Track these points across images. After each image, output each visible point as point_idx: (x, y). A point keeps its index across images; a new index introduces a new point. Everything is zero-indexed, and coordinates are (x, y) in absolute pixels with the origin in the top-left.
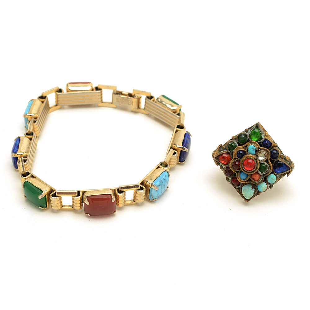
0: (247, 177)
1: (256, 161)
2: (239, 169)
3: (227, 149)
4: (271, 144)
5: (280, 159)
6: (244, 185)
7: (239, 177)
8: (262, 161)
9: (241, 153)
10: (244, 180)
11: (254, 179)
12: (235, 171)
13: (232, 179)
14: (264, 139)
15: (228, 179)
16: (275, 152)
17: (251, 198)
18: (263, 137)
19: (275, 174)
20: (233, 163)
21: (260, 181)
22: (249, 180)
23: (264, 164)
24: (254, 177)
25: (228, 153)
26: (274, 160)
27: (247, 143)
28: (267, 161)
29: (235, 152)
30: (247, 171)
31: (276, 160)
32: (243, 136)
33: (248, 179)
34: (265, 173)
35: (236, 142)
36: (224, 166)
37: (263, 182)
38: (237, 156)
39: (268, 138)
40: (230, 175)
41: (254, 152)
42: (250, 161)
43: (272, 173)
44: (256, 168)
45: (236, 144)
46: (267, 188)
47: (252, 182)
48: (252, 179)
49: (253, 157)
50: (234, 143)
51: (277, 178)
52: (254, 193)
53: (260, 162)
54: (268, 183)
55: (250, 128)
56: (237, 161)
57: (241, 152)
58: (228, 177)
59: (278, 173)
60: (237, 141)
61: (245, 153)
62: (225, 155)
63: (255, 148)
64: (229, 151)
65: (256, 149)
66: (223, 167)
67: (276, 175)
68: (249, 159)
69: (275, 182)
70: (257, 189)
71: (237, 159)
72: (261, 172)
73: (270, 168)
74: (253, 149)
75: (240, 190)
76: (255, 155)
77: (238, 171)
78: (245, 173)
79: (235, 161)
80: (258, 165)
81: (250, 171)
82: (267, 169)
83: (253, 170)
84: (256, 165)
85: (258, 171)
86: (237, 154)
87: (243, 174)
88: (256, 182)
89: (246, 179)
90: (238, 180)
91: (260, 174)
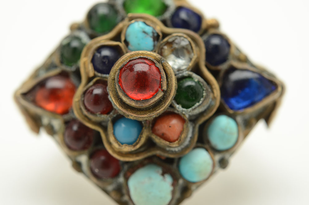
0: (140, 133)
1: (164, 69)
2: (109, 109)
3: (58, 64)
6: (133, 168)
7: (112, 139)
8: (180, 70)
9: (105, 57)
10: (129, 144)
11: (163, 137)
12: (95, 124)
13: (91, 156)
14: (172, 9)
15: (77, 166)
19: (230, 116)
20: (85, 93)
21: (187, 143)
22: (150, 144)
23: (190, 77)
24: (163, 127)
25: (63, 75)
26: (220, 67)
28: (196, 69)
29: (84, 61)
30: (138, 105)
31: (224, 67)
33: (143, 140)
34: (197, 109)
35: (82, 35)
36: (56, 123)
37: (197, 147)
38: (96, 69)
40: (81, 145)
41: (150, 42)
43: (221, 111)
44: (165, 88)
48: (157, 140)
50: (78, 39)
52: (173, 192)
53: (175, 75)
54: (213, 150)
56: (95, 84)
57: (106, 53)
58: (75, 153)
60: (86, 33)
61: (118, 52)
63: (149, 29)
64: (64, 68)
65: (153, 33)
66: (53, 128)
67: (233, 117)
68: (135, 61)
69: (237, 142)
70: (181, 176)
71: (95, 80)
72: (183, 107)
73: (213, 92)
74: (144, 35)
75: (124, 191)
76: (155, 52)
77: (104, 117)
78: (131, 118)
79: (91, 86)
80: (171, 80)
81: (147, 105)
82: (203, 93)
83: (158, 95)
84: (165, 80)
85: (174, 104)
86: (93, 61)
87: (123, 125)
88: (174, 146)
89: (136, 140)
90: (110, 152)
91: (182, 116)
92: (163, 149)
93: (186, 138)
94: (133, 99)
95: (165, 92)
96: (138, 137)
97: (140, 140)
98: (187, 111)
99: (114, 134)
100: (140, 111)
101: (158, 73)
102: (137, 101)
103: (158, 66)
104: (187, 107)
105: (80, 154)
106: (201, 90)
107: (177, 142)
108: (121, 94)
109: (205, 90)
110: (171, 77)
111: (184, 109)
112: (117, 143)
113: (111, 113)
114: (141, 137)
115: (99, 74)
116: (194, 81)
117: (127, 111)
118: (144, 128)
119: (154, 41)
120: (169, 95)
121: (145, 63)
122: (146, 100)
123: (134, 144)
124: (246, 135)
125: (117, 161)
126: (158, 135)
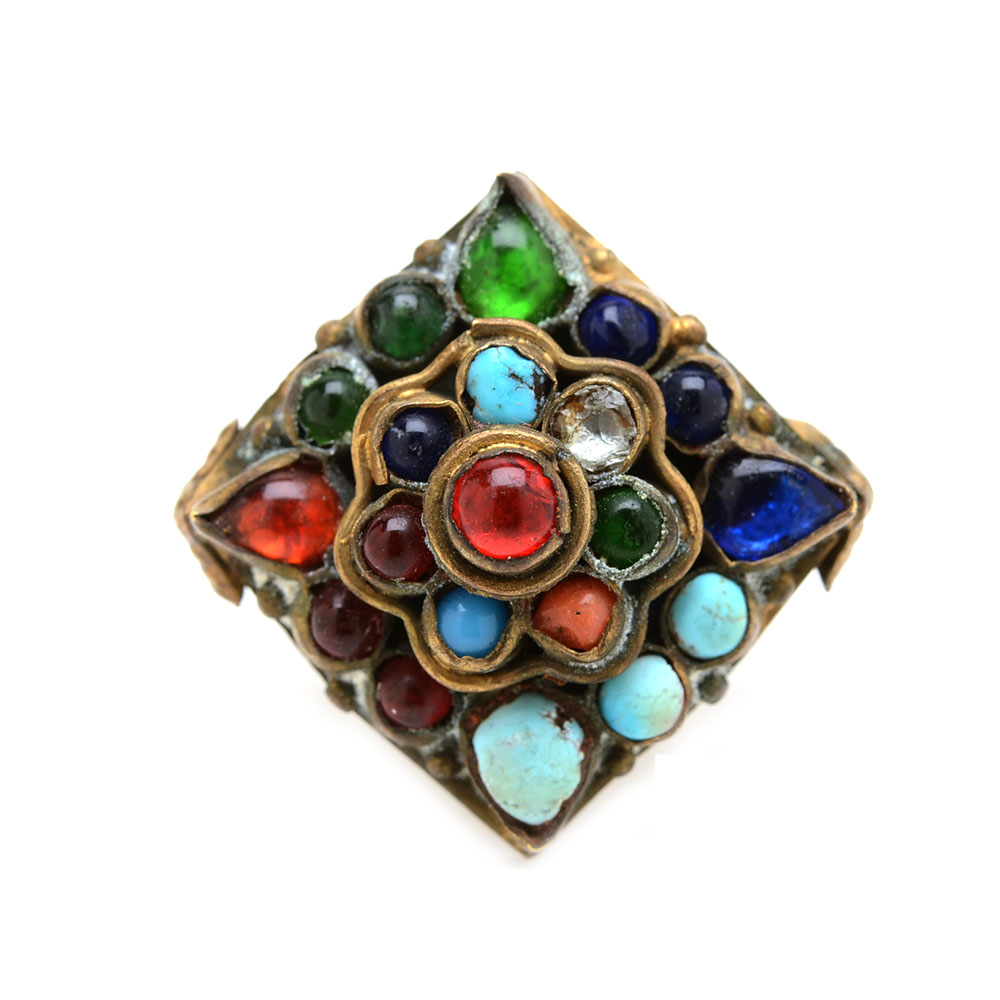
0: (503, 629)
1: (563, 475)
2: (426, 568)
3: (292, 436)
4: (652, 321)
5: (745, 435)
6: (485, 706)
7: (433, 642)
8: (602, 469)
9: (416, 437)
10: (477, 656)
11: (562, 636)
12: (391, 600)
13: (378, 675)
14: (583, 297)
15: (343, 694)
16: (693, 383)
17: (569, 809)
18: (575, 277)
19: (727, 574)
20: (365, 528)
21: (619, 648)
22: (528, 651)
23: (627, 488)
24: (561, 615)
25: (305, 467)
26: (703, 451)
27: (453, 347)
28: (644, 466)
29: (362, 441)
30: (501, 570)
31: (714, 449)
32: (404, 300)
33: (511, 645)
34: (645, 565)
35: (353, 363)
36: (289, 588)
37: (646, 653)
38: (391, 466)
39: (615, 279)
40: (354, 648)
41: (525, 402)
42: (506, 477)
43: (707, 562)
44: (566, 528)
45: (362, 375)
46: (688, 705)
47: (549, 671)
48: (547, 644)
49: (522, 441)
50: (344, 372)
51: (754, 598)
52: (585, 766)
53: (590, 484)
54: (683, 659)
55: (452, 235)
56: (389, 505)
57: (416, 425)
58: (338, 666)
59: (753, 556)
60: (362, 357)
61: (447, 426)
62: (285, 490)
63: (525, 368)
64: (308, 449)
65: (535, 375)
66: (280, 595)
67: (736, 576)
68: (492, 461)
69: (745, 640)
70: (607, 726)
71: (389, 495)
72: (610, 564)
73: (686, 521)
74: (514, 383)
75: (462, 758)
76: (539, 429)
77: (414, 588)
78: (483, 594)
79: (381, 510)
80: (582, 505)
81: (522, 568)
82: (661, 529)
83: (549, 546)
84: (568, 508)
85: (588, 558)
86: (385, 446)
87: (461, 608)
88: (589, 659)
89: (493, 646)
90: (429, 671)
91: (609, 585)
92: (561, 664)
93: (616, 639)
94: (488, 557)
95: (566, 538)
96: (498, 639)
97: (503, 646)
98: (619, 574)
99: (439, 631)
100: (504, 582)
101: (549, 493)
102: (500, 560)
103: (548, 475)
104: (622, 565)
105: (350, 669)
106: (657, 523)
107: (596, 648)
108: (457, 544)
109: (666, 522)
110: (583, 497)
111: (613, 570)
112: (447, 652)
113: (432, 580)
114: (506, 639)
115: (401, 482)
116: (639, 499)
117: (473, 581)
118: (513, 617)
119: (538, 397)
120: (577, 543)
121: (518, 466)
122: (519, 558)
123: (488, 657)
124: (770, 616)
125: (445, 689)
126: (547, 632)
